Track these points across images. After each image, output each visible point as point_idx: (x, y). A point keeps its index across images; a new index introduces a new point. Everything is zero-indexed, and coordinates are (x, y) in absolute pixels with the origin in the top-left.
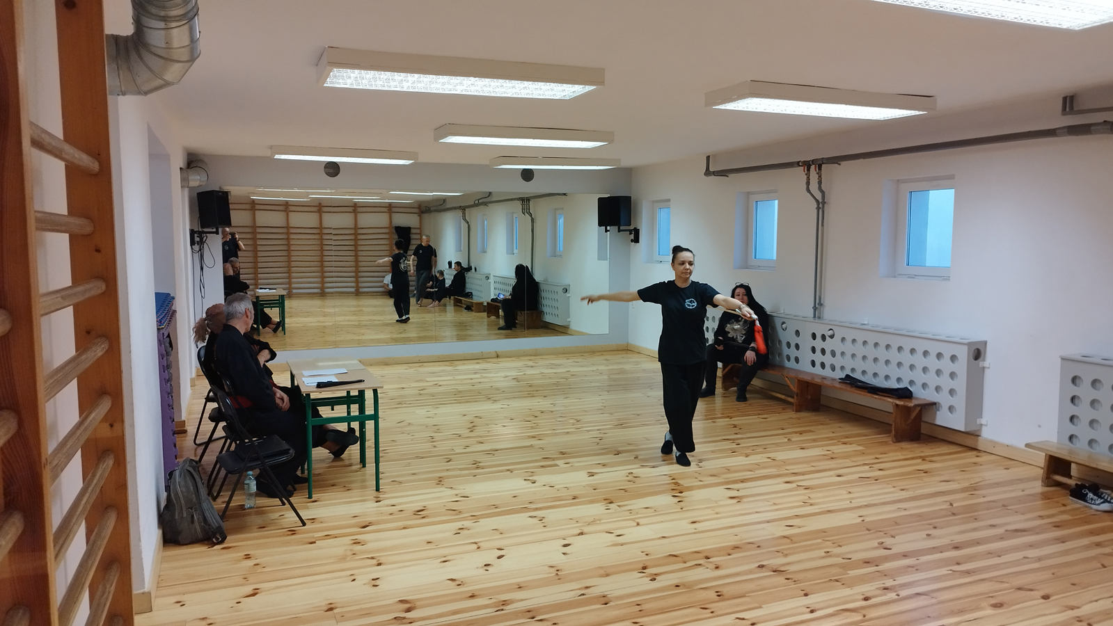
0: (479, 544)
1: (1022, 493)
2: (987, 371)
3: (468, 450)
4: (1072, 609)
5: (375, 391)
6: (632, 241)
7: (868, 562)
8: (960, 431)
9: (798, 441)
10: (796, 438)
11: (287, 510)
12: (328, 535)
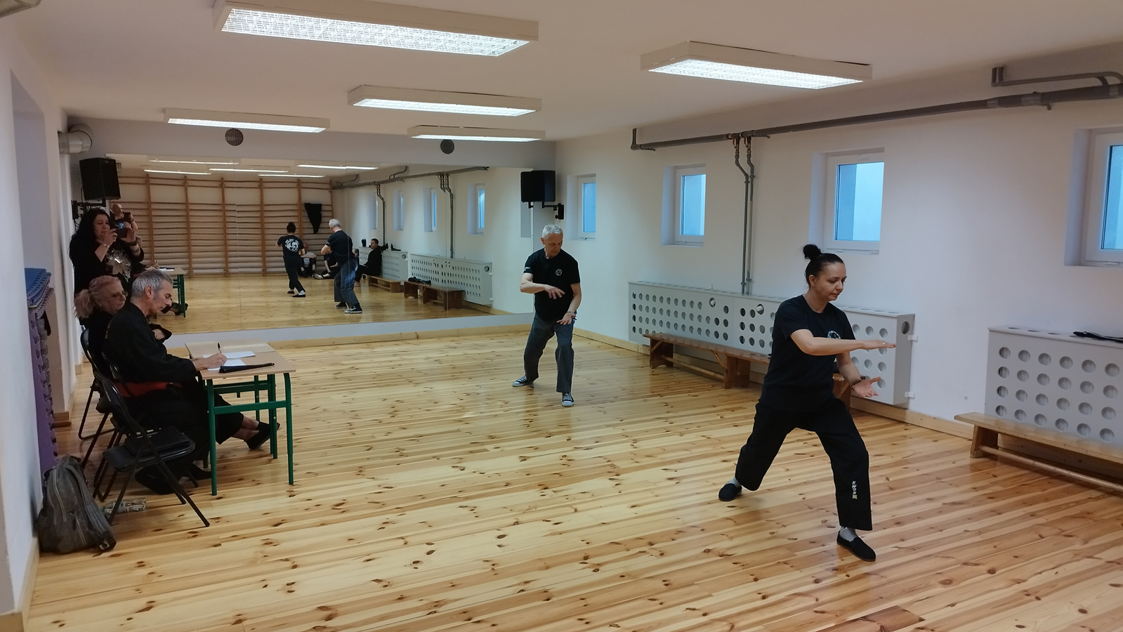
0: (407, 539)
1: (953, 465)
2: (914, 344)
3: (390, 436)
4: (1019, 583)
5: (287, 376)
6: (556, 217)
7: (814, 542)
8: (888, 405)
9: (734, 418)
10: (728, 415)
11: (187, 509)
12: (235, 536)
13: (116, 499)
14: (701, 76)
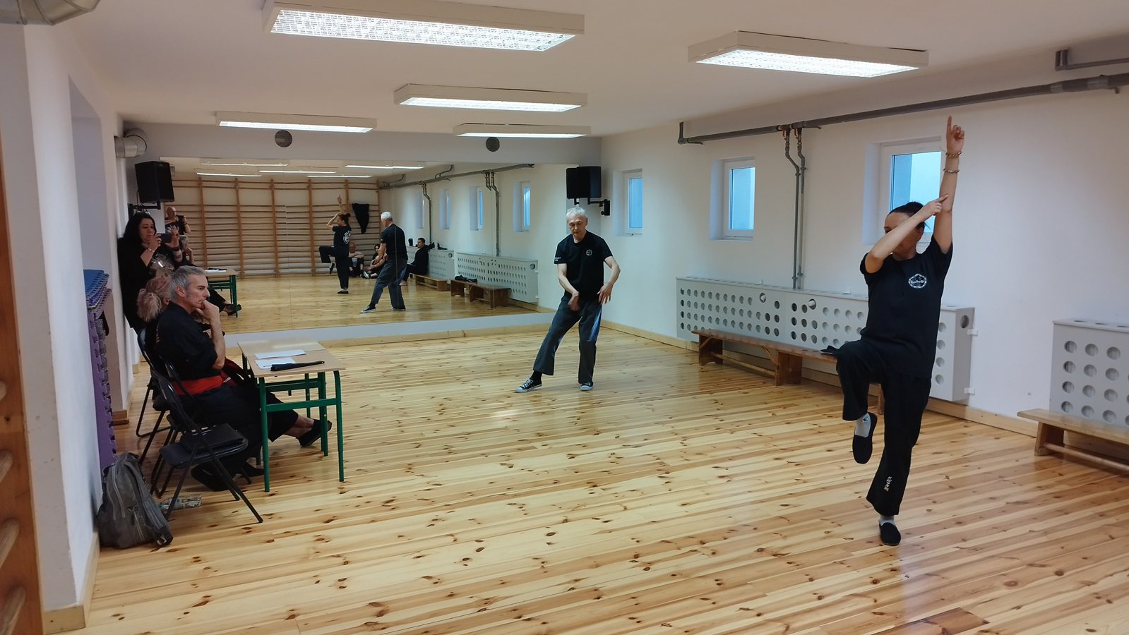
0: (456, 536)
1: (1017, 463)
2: (974, 338)
3: (438, 434)
4: (1089, 585)
5: (337, 374)
6: (602, 213)
7: (871, 542)
8: (947, 401)
9: (788, 415)
10: (780, 412)
11: (241, 505)
12: (288, 532)
13: (173, 496)
14: (750, 67)
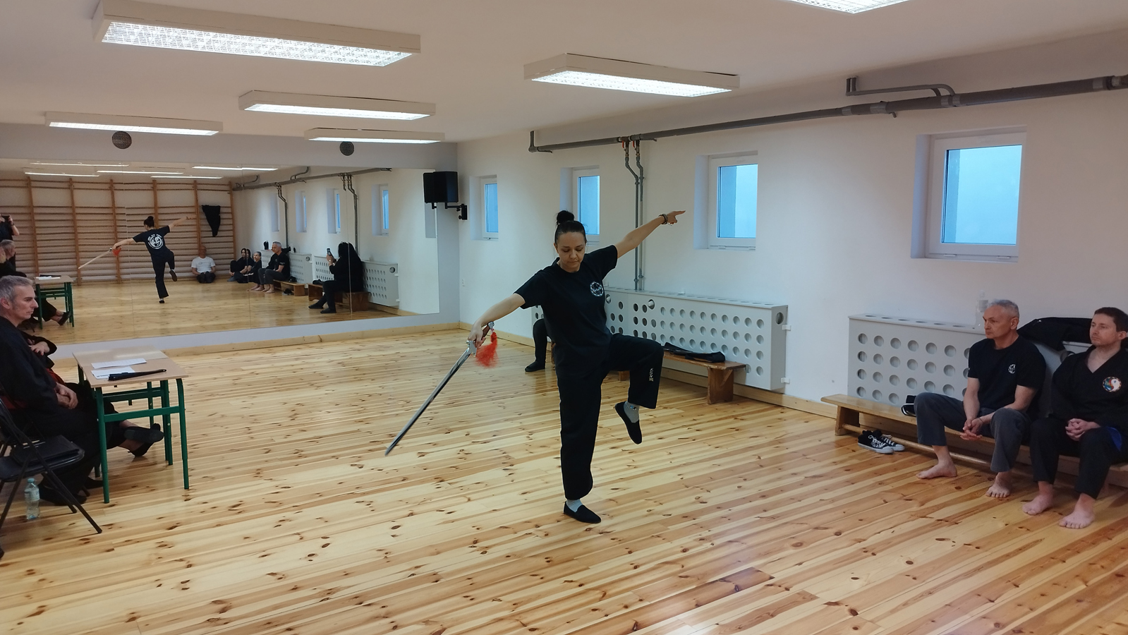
0: (302, 535)
1: (819, 443)
2: (788, 333)
3: (289, 439)
4: (860, 542)
5: (179, 382)
6: (460, 217)
7: (686, 517)
8: (766, 390)
11: (79, 517)
12: (129, 541)
